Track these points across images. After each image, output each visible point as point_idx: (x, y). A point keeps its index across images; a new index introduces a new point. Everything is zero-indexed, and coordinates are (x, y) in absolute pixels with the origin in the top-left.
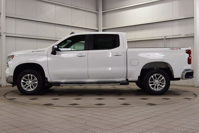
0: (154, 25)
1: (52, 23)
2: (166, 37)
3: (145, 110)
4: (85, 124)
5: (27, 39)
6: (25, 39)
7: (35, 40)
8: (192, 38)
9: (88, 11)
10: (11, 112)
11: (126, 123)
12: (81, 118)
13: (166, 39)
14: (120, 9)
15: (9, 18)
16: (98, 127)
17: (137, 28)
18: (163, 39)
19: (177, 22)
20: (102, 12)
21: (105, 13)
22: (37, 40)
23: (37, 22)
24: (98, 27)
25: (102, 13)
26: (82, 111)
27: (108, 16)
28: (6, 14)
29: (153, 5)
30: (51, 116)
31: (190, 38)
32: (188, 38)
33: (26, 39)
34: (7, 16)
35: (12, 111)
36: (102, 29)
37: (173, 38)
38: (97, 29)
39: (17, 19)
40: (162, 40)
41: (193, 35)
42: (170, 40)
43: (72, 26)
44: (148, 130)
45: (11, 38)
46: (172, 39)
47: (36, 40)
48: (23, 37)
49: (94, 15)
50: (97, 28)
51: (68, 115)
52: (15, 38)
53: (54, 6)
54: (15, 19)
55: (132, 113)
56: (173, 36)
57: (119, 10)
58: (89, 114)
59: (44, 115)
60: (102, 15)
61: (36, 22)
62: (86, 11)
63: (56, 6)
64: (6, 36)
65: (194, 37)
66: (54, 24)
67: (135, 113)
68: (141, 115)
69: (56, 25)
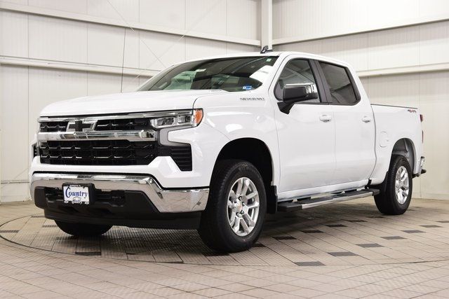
0: (423, 30)
1: (131, 26)
5: (62, 73)
6: (54, 72)
7: (83, 74)
17: (372, 38)
22: (89, 75)
23: (90, 25)
33: (58, 73)
36: (271, 42)
38: (257, 43)
39: (30, 17)
43: (185, 36)
45: (15, 69)
48: (50, 66)
50: (258, 39)
51: (176, 287)
52: (26, 70)
54: (26, 16)
60: (273, 3)
61: (86, 24)
64: (2, 64)
66: (134, 29)
67: (368, 284)
68: (386, 289)
69: (141, 33)
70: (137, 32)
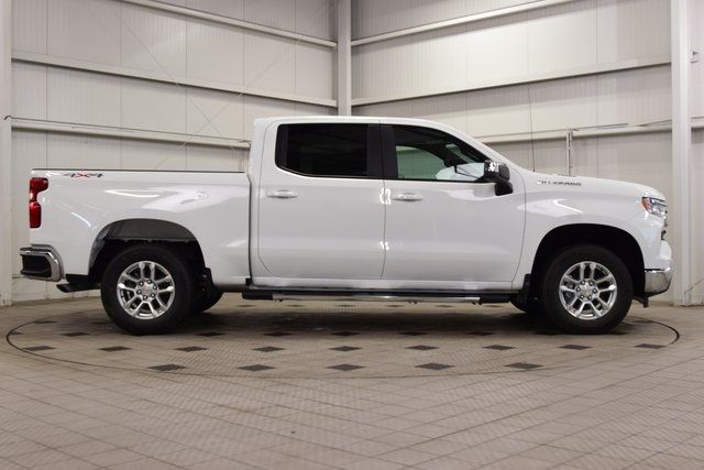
0: (534, 90)
2: (576, 134)
3: (499, 387)
4: (292, 435)
5: (89, 139)
6: (79, 139)
7: (115, 141)
8: (663, 136)
9: (302, 41)
10: (30, 395)
11: (435, 432)
12: (278, 415)
13: (575, 138)
14: (412, 34)
15: (23, 66)
16: (338, 446)
17: (472, 99)
18: (565, 139)
19: (612, 81)
20: (349, 44)
21: (361, 48)
22: (124, 142)
23: (124, 80)
24: (335, 96)
25: (352, 47)
26: (280, 389)
27: (373, 58)
28: (13, 50)
29: (527, 19)
30: (171, 410)
31: (657, 137)
32: (651, 137)
33: (84, 139)
34: (15, 57)
35: (32, 391)
36: (350, 103)
37: (598, 136)
38: (333, 103)
40: (558, 144)
41: (668, 126)
42: (589, 141)
43: (245, 94)
44: (512, 456)
45: (29, 134)
46: (595, 140)
47: (119, 142)
48: (73, 130)
49: (325, 56)
50: (333, 98)
51: (232, 406)
52: (44, 135)
53: (181, 23)
54: (44, 68)
55: (456, 398)
56: (598, 127)
57: (410, 38)
58: (303, 403)
59: (148, 404)
60: (352, 54)
61: (119, 79)
62: (295, 39)
63: (189, 24)
64: (14, 129)
65: (670, 131)
66: (181, 85)
67: (467, 398)
68: (488, 404)
69: (189, 90)
70: (184, 88)
